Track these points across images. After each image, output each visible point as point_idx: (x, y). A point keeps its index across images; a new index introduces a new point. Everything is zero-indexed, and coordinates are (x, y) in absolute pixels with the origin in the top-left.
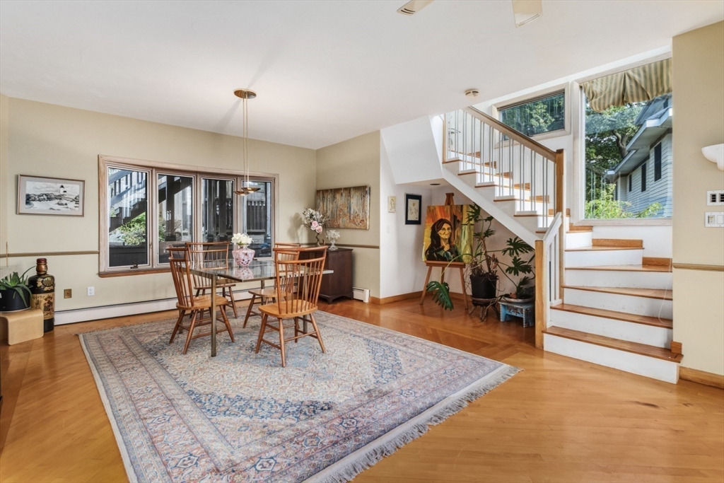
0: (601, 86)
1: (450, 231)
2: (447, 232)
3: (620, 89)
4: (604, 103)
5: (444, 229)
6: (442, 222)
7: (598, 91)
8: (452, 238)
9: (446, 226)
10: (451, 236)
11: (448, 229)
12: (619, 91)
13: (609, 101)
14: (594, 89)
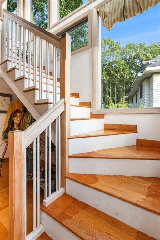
0: (110, 8)
1: (21, 118)
2: (19, 118)
3: (121, 6)
4: (111, 20)
5: (18, 116)
6: (17, 111)
7: (108, 11)
8: (21, 123)
9: (19, 114)
10: (21, 121)
11: (20, 116)
12: (121, 8)
13: (114, 17)
14: (105, 10)
